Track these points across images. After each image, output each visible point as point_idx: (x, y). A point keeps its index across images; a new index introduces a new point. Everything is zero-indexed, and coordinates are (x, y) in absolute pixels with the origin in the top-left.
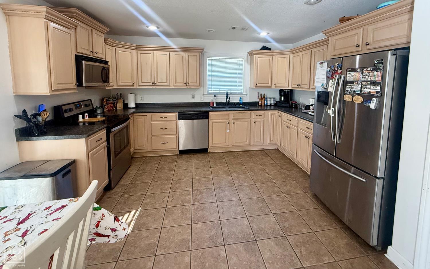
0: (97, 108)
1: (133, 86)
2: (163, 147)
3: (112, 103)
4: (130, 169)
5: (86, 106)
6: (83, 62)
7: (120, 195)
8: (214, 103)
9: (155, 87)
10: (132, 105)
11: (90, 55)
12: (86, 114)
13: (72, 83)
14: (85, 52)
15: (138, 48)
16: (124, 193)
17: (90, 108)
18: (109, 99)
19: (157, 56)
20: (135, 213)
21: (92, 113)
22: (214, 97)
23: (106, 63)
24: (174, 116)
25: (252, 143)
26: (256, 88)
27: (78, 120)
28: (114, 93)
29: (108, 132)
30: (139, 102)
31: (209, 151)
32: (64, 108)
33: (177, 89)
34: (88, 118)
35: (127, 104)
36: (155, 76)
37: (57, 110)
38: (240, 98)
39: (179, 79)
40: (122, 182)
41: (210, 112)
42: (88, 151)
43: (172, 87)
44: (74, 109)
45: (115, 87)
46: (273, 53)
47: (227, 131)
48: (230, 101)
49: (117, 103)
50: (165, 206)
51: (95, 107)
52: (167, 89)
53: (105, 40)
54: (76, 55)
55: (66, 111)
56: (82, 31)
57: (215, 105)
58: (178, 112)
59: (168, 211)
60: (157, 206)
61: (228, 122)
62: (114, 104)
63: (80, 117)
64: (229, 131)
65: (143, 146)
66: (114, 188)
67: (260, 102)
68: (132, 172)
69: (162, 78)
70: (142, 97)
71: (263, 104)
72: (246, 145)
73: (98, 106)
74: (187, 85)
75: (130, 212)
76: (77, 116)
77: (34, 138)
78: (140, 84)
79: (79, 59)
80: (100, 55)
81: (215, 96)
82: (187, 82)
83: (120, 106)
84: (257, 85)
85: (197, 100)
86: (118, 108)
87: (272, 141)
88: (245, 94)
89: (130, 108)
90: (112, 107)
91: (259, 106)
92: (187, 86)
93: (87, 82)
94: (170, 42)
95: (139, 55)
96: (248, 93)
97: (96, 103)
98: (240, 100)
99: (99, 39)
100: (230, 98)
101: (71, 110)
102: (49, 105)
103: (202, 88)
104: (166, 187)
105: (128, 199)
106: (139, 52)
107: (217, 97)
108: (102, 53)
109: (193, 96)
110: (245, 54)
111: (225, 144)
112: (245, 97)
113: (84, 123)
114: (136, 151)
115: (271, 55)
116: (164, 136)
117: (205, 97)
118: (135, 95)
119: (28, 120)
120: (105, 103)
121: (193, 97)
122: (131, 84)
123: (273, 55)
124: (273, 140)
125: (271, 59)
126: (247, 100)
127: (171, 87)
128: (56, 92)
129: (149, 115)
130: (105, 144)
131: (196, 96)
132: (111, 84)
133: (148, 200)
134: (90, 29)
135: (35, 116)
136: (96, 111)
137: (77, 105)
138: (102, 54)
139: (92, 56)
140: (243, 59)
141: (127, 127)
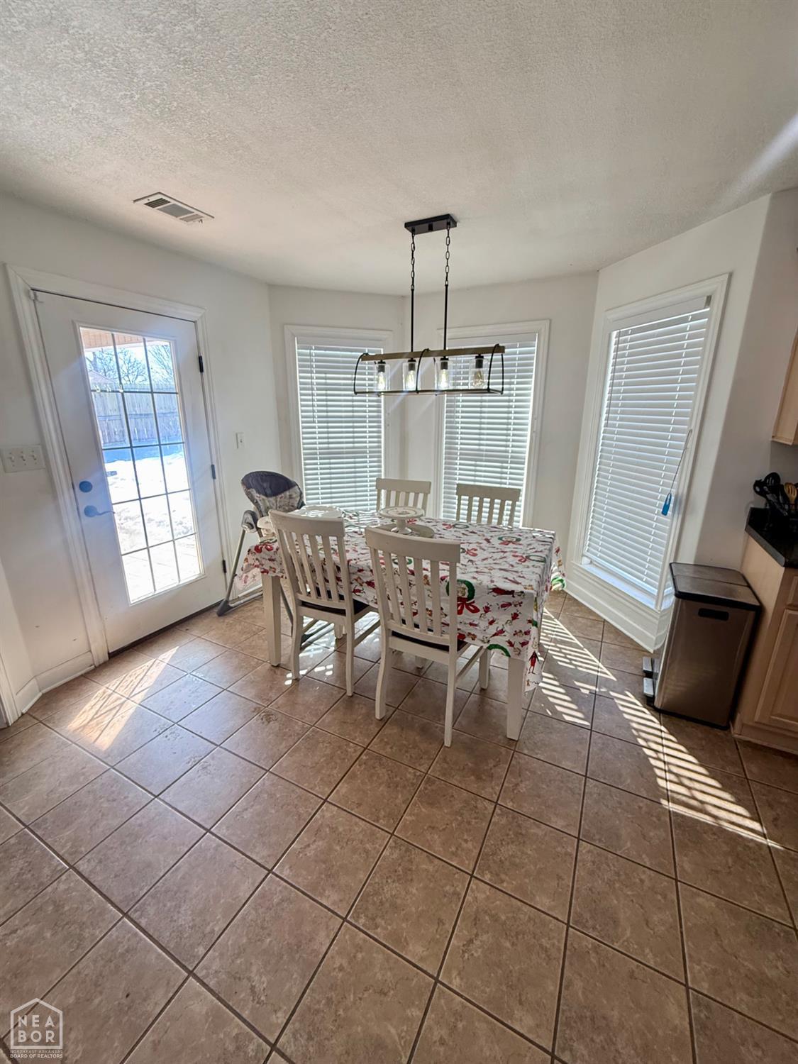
42: (785, 605)
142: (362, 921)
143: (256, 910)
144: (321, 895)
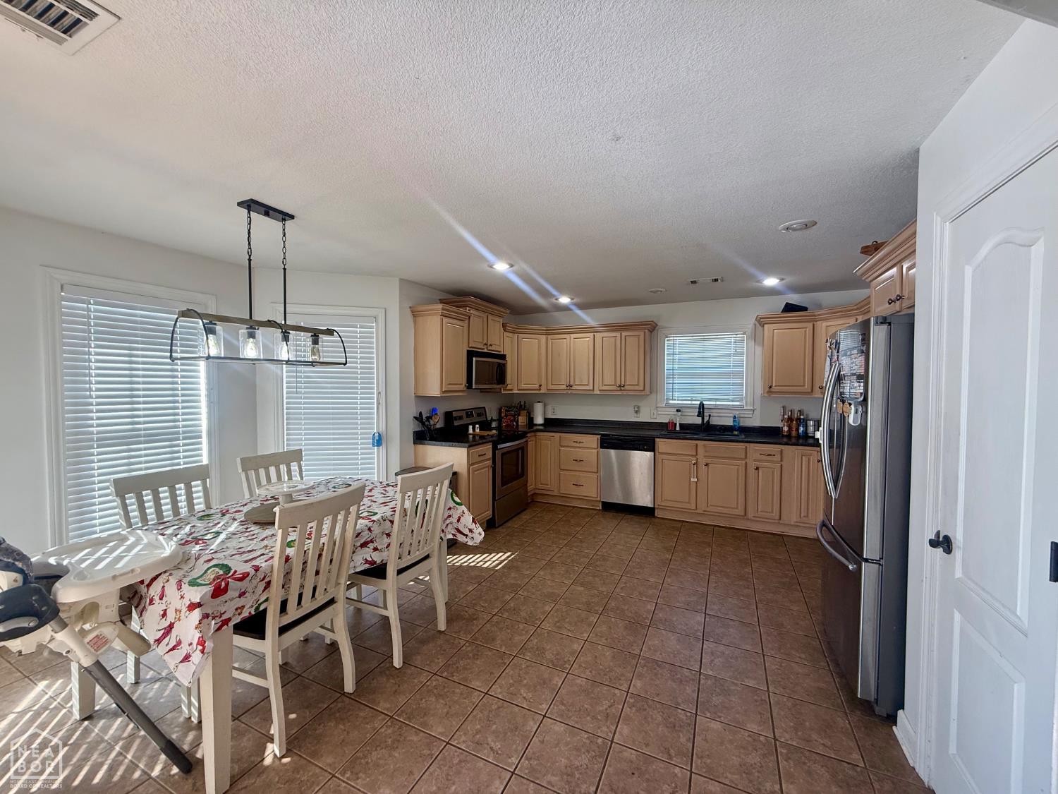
0: (492, 420)
1: (540, 389)
2: (575, 491)
3: (513, 416)
4: (525, 512)
5: (479, 415)
6: (474, 359)
7: (502, 535)
8: (676, 424)
9: (570, 393)
10: (539, 420)
11: (483, 349)
12: (477, 426)
13: (462, 384)
14: (478, 345)
15: (549, 332)
16: (508, 535)
17: (483, 419)
18: (509, 408)
19: (574, 342)
20: (511, 555)
21: (485, 425)
22: (676, 413)
23: (503, 357)
24: (592, 441)
25: (751, 514)
26: (770, 396)
27: (468, 431)
28: (516, 402)
29: (495, 449)
30: (550, 416)
31: (658, 513)
32: (454, 414)
33: (605, 396)
34: (478, 431)
35: (533, 418)
36: (572, 374)
37: (448, 416)
38: (735, 417)
39: (609, 379)
40: (509, 524)
41: (657, 440)
42: (470, 465)
43: (597, 392)
44: (465, 416)
45: (515, 391)
46: (814, 315)
47: (692, 480)
48: (711, 423)
49: (519, 415)
50: (548, 559)
51: (489, 419)
52: (588, 396)
53: (504, 326)
54: (468, 351)
55: (456, 418)
56: (477, 319)
57: (678, 428)
58: (602, 435)
59: (550, 564)
60: (539, 556)
61: (693, 462)
62: (514, 416)
63: (471, 427)
64: (696, 480)
65: (547, 485)
66: (499, 527)
67: (786, 429)
68: (525, 516)
69: (582, 379)
70: (554, 409)
71: (794, 433)
72: (737, 517)
73: (494, 418)
74: (622, 388)
75: (505, 553)
76: (466, 427)
77: (426, 442)
78: (551, 387)
79: (471, 354)
80: (496, 348)
81: (678, 411)
82: (623, 383)
83: (522, 420)
84: (772, 389)
85: (645, 417)
86: (520, 424)
87: (804, 517)
88: (749, 408)
89: (536, 425)
90: (511, 421)
91: (783, 436)
92: (621, 390)
93: (476, 384)
94: (588, 318)
95: (550, 341)
96: (758, 406)
97: (492, 413)
98: (734, 421)
99: (496, 326)
100: (710, 416)
101: (461, 418)
102: (442, 409)
103: (653, 396)
104: (561, 542)
105: (509, 541)
106: (549, 336)
107: (683, 414)
108: (498, 344)
109: (636, 409)
110: (750, 323)
111: (688, 506)
112: (751, 416)
113: (474, 436)
114: (537, 491)
115: (809, 322)
116: (577, 474)
117: (660, 413)
118: (545, 406)
119: (423, 424)
120: (503, 415)
121: (637, 412)
122: (537, 386)
123: (817, 321)
124: (807, 516)
125: (809, 331)
126: (756, 422)
127: (595, 393)
128: (446, 396)
129: (557, 435)
130: (489, 463)
131: (642, 410)
132: (509, 387)
133: (532, 548)
134: (484, 315)
135: (429, 418)
136: (490, 424)
137: (469, 413)
138: (500, 346)
139: (485, 351)
140: (744, 333)
141: (523, 450)
142: (567, 666)
143: (570, 717)
144: (557, 685)
